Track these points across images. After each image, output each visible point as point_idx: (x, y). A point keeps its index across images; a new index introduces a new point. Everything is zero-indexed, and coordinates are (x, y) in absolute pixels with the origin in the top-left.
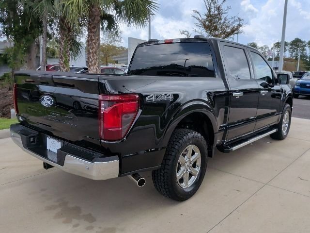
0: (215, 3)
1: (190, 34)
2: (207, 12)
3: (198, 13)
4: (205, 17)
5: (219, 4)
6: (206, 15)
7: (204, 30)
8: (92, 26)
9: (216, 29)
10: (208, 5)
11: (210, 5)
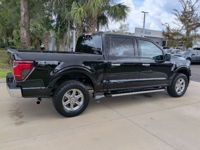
0: (190, 3)
1: (169, 25)
2: (183, 10)
3: (176, 11)
4: (182, 14)
5: (193, 4)
6: (182, 12)
7: (181, 22)
8: (92, 23)
9: (190, 21)
10: (184, 6)
11: (186, 5)
